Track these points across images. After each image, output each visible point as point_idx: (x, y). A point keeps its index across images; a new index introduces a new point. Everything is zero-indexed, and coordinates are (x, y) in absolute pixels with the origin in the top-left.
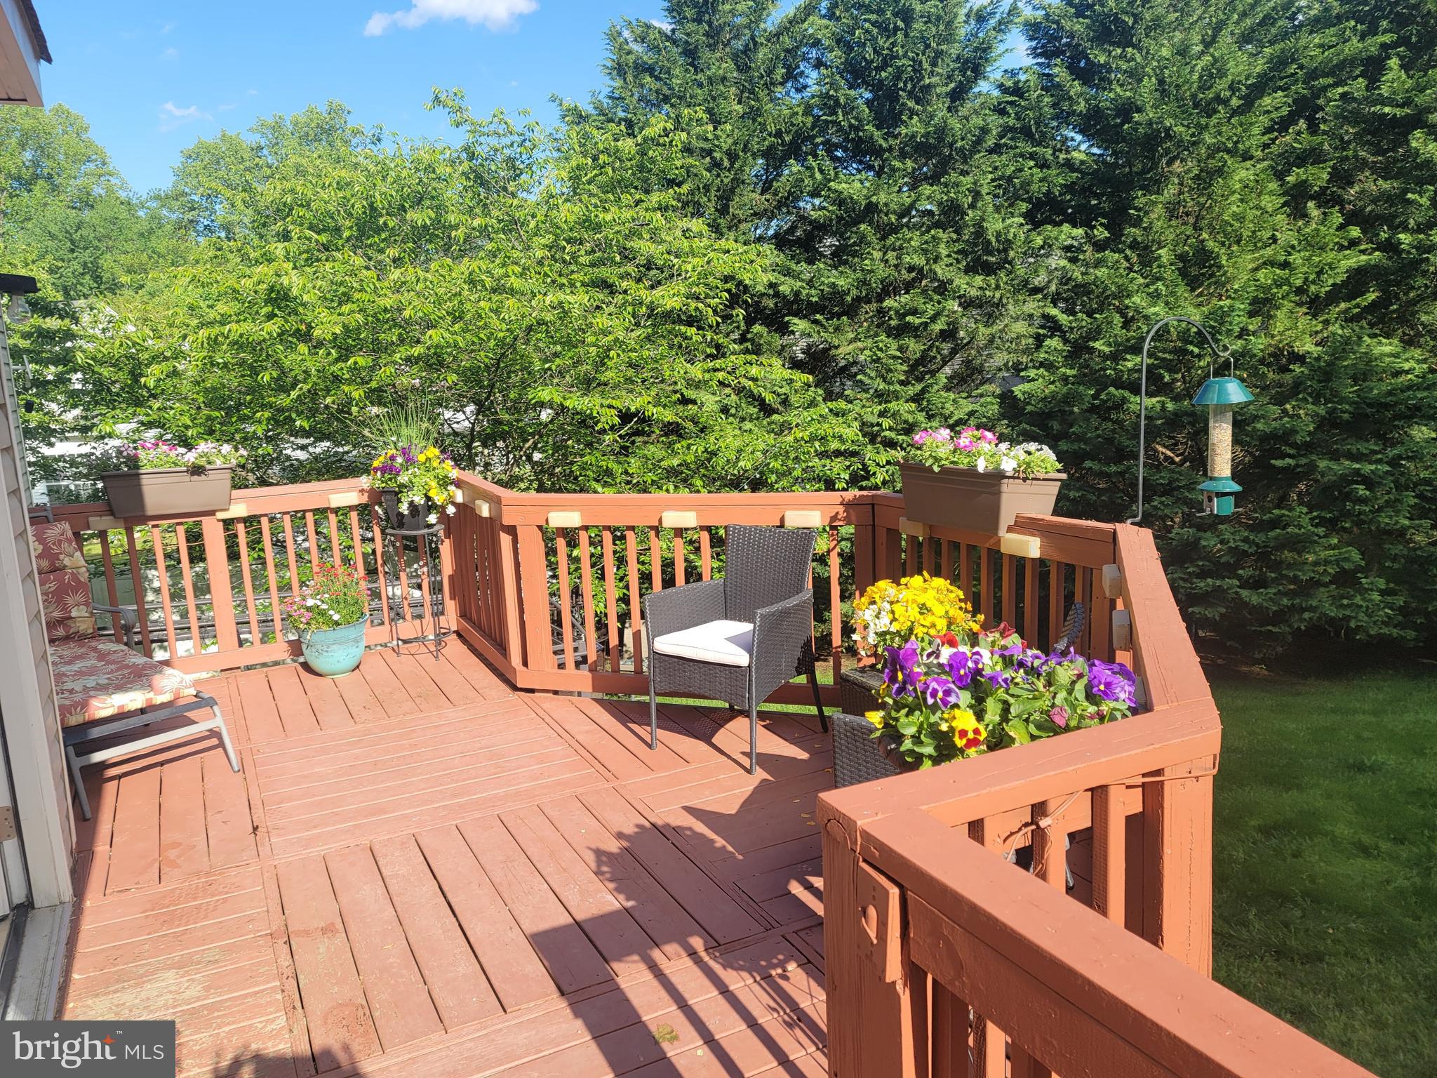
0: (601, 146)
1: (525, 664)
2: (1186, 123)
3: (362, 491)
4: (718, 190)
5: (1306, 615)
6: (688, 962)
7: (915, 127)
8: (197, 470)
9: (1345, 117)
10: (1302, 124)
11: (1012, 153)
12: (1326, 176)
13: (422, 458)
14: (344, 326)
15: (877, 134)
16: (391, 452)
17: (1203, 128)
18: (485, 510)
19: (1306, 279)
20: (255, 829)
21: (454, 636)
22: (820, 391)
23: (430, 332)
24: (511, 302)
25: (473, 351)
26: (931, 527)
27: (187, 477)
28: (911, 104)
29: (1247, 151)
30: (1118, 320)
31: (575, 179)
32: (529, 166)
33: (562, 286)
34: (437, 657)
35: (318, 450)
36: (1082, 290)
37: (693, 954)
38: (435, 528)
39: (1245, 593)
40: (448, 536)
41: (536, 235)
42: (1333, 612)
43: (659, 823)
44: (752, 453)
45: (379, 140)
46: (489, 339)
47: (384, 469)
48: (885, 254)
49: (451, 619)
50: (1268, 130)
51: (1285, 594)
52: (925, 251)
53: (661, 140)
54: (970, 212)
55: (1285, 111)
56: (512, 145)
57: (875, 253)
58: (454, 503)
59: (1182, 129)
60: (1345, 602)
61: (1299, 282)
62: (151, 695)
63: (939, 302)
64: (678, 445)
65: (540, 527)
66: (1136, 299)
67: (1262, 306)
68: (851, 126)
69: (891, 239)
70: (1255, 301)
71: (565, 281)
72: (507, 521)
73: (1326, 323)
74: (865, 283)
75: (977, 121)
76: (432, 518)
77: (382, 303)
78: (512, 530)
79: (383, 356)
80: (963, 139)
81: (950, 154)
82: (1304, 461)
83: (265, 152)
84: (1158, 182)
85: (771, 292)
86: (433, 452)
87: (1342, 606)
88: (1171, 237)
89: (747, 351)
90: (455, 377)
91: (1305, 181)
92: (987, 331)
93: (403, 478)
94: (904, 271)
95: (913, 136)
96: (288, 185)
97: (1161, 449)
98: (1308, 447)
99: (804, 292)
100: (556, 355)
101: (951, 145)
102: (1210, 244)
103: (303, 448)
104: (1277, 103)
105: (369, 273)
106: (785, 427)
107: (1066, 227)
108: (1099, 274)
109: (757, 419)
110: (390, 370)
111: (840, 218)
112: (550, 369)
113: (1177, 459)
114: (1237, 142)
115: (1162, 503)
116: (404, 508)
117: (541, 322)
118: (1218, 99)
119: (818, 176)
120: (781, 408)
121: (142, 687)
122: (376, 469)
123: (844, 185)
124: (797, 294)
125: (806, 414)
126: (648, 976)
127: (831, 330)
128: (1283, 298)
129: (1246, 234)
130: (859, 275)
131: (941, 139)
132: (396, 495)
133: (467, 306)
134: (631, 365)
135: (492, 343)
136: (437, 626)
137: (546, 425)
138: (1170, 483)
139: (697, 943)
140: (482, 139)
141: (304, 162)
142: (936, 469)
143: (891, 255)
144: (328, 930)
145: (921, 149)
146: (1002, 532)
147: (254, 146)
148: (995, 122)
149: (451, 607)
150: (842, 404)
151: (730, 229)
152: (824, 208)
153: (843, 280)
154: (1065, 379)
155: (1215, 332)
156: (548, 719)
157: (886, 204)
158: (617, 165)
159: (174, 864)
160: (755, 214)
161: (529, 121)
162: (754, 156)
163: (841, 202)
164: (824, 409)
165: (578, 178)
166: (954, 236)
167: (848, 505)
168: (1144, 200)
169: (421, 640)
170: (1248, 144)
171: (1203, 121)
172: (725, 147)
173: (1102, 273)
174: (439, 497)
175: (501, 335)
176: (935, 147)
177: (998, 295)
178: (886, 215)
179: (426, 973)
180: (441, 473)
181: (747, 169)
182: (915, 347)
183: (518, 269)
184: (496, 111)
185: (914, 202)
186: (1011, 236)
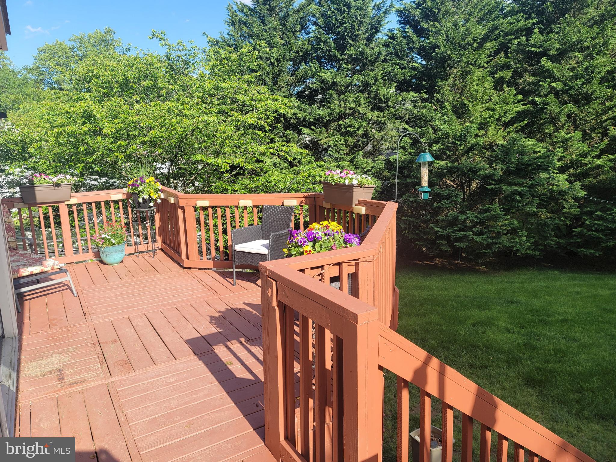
0: (223, 56)
1: (188, 258)
2: (456, 53)
3: (124, 194)
4: (273, 74)
5: (498, 246)
6: (239, 345)
7: (351, 51)
8: (57, 185)
9: (518, 52)
10: (503, 54)
11: (391, 62)
12: (510, 75)
13: (148, 181)
14: (116, 128)
15: (337, 53)
16: (135, 179)
17: (462, 55)
18: (172, 201)
19: (500, 115)
20: (85, 314)
21: (160, 250)
22: (313, 157)
23: (152, 131)
24: (185, 120)
25: (169, 139)
26: (333, 205)
27: (53, 188)
28: (351, 42)
29: (480, 64)
30: (431, 130)
31: (213, 68)
32: (193, 64)
33: (206, 113)
34: (153, 258)
35: (102, 181)
36: (418, 118)
37: (241, 343)
38: (153, 208)
39: (475, 237)
40: (158, 211)
41: (196, 91)
42: (507, 244)
43: (234, 307)
44: (285, 182)
45: (129, 50)
46: (176, 134)
47: (133, 185)
48: (340, 102)
49: (159, 243)
50: (489, 56)
51: (490, 238)
52: (355, 102)
53: (248, 54)
54: (374, 86)
55: (496, 48)
56: (186, 55)
57: (336, 102)
58: (160, 199)
59: (454, 56)
60: (512, 240)
61: (497, 117)
62: (43, 268)
63: (360, 122)
64: (255, 179)
65: (193, 207)
66: (437, 122)
67: (483, 126)
68: (327, 50)
69: (342, 96)
70: (480, 124)
71: (207, 111)
72: (181, 204)
73: (509, 133)
74: (332, 114)
75: (377, 49)
76: (152, 204)
77: (131, 119)
78: (182, 208)
79: (132, 141)
80: (371, 56)
81: (366, 63)
82: (498, 186)
83: (76, 49)
84: (446, 76)
85: (294, 117)
86: (152, 178)
87: (511, 242)
88: (452, 98)
89: (284, 141)
90: (161, 150)
91: (502, 77)
92: (379, 134)
93: (140, 189)
94: (348, 110)
95: (351, 55)
96: (90, 68)
97: (448, 181)
98: (500, 181)
99: (307, 117)
100: (204, 141)
101: (366, 59)
102: (465, 101)
103: (95, 180)
104: (492, 45)
105: (125, 106)
106: (299, 172)
107: (411, 93)
108: (424, 112)
109: (288, 168)
110: (134, 147)
111: (322, 88)
112: (201, 147)
113: (455, 186)
114: (476, 61)
115: (445, 202)
116: (140, 200)
117: (197, 128)
118: (468, 44)
119: (314, 70)
120: (298, 164)
121: (39, 265)
122: (129, 185)
123: (323, 74)
124: (305, 118)
125: (307, 166)
126: (225, 349)
127: (318, 133)
128: (491, 123)
129: (479, 97)
130: (329, 110)
131: (362, 57)
132: (137, 195)
133: (167, 121)
134: (235, 146)
135: (177, 136)
136: (153, 246)
137: (200, 170)
138: (448, 195)
139: (243, 340)
140: (173, 52)
141: (96, 58)
142: (333, 184)
143: (342, 103)
144: (114, 341)
145: (355, 60)
146: (354, 205)
147: (71, 46)
148: (384, 50)
149: (159, 239)
150: (322, 163)
151: (278, 90)
152: (315, 83)
153: (323, 113)
154: (410, 154)
155: (465, 136)
156: (196, 277)
157: (340, 82)
158: (230, 64)
159: (55, 325)
160: (288, 85)
161: (193, 45)
162: (287, 61)
163: (322, 81)
164: (314, 164)
165: (214, 69)
166: (368, 96)
167: (306, 198)
168: (441, 83)
169: (147, 252)
170: (480, 62)
171: (462, 52)
172: (275, 57)
173: (425, 111)
174: (154, 196)
175: (181, 133)
176: (360, 59)
177: (383, 120)
178: (340, 86)
179: (149, 351)
180: (155, 187)
181: (285, 66)
182: (351, 141)
183: (188, 107)
184: (178, 41)
185: (351, 81)
186: (389, 96)
